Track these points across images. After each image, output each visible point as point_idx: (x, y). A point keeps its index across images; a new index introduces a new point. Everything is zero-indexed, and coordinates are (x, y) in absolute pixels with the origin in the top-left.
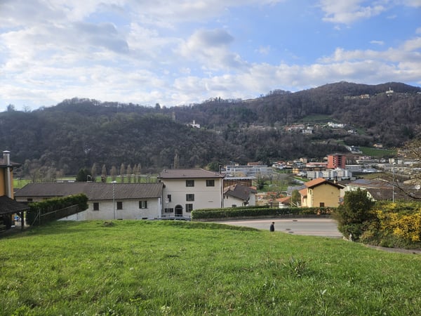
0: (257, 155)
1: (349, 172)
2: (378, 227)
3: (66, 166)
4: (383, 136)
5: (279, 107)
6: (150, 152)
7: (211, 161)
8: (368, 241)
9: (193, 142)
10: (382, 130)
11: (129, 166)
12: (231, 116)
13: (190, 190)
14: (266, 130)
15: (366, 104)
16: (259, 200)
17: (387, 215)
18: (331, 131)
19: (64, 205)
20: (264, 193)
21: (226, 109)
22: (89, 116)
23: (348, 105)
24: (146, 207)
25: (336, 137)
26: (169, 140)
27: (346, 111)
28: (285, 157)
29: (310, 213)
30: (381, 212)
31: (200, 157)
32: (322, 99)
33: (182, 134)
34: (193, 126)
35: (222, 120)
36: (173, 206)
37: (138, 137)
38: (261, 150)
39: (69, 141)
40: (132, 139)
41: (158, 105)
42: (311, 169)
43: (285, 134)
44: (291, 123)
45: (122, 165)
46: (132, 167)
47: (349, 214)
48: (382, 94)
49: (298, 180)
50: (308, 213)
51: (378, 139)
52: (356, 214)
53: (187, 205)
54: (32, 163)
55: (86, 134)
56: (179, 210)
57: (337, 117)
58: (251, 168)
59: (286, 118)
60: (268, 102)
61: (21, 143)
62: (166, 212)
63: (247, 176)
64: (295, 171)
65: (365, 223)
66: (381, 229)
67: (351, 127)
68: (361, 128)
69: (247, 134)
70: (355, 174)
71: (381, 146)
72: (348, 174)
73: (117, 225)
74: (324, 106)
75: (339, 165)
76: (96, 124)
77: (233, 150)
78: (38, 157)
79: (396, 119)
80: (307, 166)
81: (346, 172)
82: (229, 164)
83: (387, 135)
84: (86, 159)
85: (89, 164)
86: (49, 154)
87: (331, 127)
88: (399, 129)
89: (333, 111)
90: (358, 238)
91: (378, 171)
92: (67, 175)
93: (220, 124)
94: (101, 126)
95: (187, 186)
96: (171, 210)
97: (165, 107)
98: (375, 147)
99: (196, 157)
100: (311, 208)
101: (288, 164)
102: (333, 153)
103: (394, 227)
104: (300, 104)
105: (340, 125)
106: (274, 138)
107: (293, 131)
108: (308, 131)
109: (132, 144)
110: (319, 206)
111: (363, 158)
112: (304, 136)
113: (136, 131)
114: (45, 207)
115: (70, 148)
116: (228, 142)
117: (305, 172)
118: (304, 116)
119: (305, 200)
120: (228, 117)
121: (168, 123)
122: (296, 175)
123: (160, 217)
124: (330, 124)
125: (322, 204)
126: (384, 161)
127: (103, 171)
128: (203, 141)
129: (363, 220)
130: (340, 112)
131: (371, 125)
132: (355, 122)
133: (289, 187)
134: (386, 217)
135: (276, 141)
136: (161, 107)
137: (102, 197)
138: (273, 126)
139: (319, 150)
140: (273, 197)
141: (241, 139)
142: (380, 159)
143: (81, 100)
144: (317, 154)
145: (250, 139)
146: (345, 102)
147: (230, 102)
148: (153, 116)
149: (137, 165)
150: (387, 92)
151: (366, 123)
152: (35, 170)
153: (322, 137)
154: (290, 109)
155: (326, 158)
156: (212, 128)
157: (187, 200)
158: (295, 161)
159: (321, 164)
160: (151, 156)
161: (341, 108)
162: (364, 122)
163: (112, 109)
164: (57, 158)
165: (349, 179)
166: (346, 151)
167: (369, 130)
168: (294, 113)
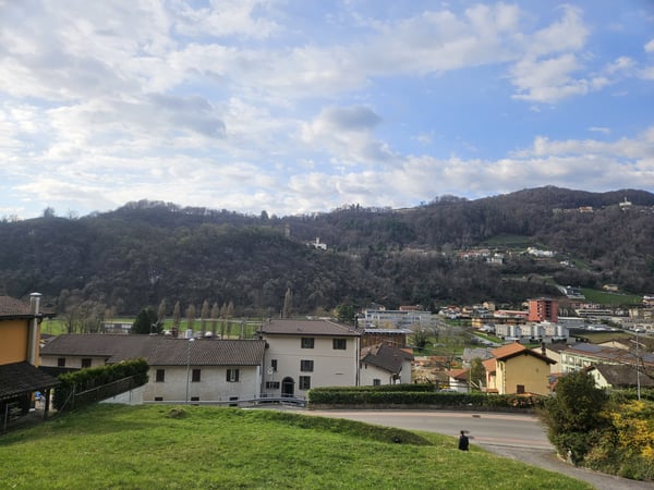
0: (415, 294)
1: (564, 328)
2: (616, 442)
3: (120, 300)
4: (618, 273)
5: (449, 221)
6: (249, 283)
7: (342, 301)
8: (598, 465)
9: (315, 270)
10: (616, 263)
11: (215, 305)
12: (375, 232)
13: (307, 354)
14: (430, 255)
15: (588, 221)
16: (417, 368)
17: (630, 422)
18: (533, 262)
19: (111, 378)
20: (425, 358)
21: (367, 222)
22: (162, 227)
23: (560, 222)
24: (237, 380)
25: (541, 271)
26: (278, 266)
27: (557, 230)
28: (459, 300)
29: (501, 405)
30: (619, 415)
31: (324, 294)
32: (518, 211)
33: (299, 257)
34: (317, 245)
35: (362, 239)
36: (279, 378)
37: (231, 260)
38: (421, 287)
39: (128, 264)
40: (222, 263)
41: (264, 213)
42: (501, 321)
43: (460, 264)
44: (470, 247)
45: (206, 303)
46: (220, 307)
47: (567, 416)
48: (614, 207)
49: (480, 339)
50: (498, 404)
51: (609, 278)
52: (578, 417)
53: (301, 377)
54: (71, 295)
55: (155, 254)
56: (288, 386)
57: (541, 240)
58: (405, 316)
59: (461, 238)
60: (433, 214)
61: (58, 264)
62: (268, 387)
63: (398, 328)
64: (476, 323)
65: (593, 433)
66: (621, 445)
67: (565, 257)
68: (582, 258)
69: (400, 260)
70: (574, 332)
71: (615, 288)
72: (563, 331)
73: (190, 415)
74: (521, 223)
75: (548, 316)
76: (172, 239)
77: (377, 285)
78: (80, 285)
79: (637, 246)
80: (496, 315)
81: (559, 328)
82: (370, 307)
83: (624, 271)
84: (152, 292)
85: (155, 300)
86: (98, 281)
87: (533, 255)
88: (643, 262)
89: (535, 231)
90: (582, 459)
91: (613, 329)
92: (121, 314)
93: (357, 244)
94: (179, 243)
95: (303, 347)
96: (276, 385)
97: (274, 217)
98: (605, 290)
99: (318, 295)
100: (502, 396)
101: (464, 310)
102: (537, 297)
103: (643, 444)
104: (482, 218)
105: (547, 253)
106: (442, 269)
107: (472, 258)
108: (497, 259)
109: (221, 271)
110: (515, 390)
111: (587, 306)
112: (490, 266)
113: (229, 251)
114: (83, 381)
115: (129, 273)
116: (370, 273)
117: (491, 325)
118: (489, 237)
119: (492, 378)
120: (370, 234)
121: (279, 240)
122: (477, 329)
123: (258, 398)
124: (531, 251)
125: (521, 389)
126: (622, 312)
127: (175, 312)
128: (330, 270)
129: (590, 428)
130: (547, 233)
131: (597, 254)
132: (571, 247)
133: (466, 351)
134: (628, 426)
135: (445, 273)
136: (270, 217)
137: (171, 360)
138: (440, 250)
139: (513, 290)
140: (440, 366)
141: (390, 268)
142: (615, 308)
143: (152, 203)
144: (512, 297)
145: (404, 269)
146: (554, 217)
147: (373, 211)
148: (256, 229)
149: (227, 304)
150: (621, 204)
151: (589, 251)
152: (73, 306)
153: (518, 271)
154: (466, 225)
155: (525, 304)
156: (345, 249)
157: (302, 370)
158: (475, 307)
159: (518, 313)
160: (249, 290)
161: (547, 227)
162: (586, 249)
163: (196, 217)
164: (108, 289)
165: (565, 340)
166: (559, 294)
167: (595, 262)
168: (474, 231)
